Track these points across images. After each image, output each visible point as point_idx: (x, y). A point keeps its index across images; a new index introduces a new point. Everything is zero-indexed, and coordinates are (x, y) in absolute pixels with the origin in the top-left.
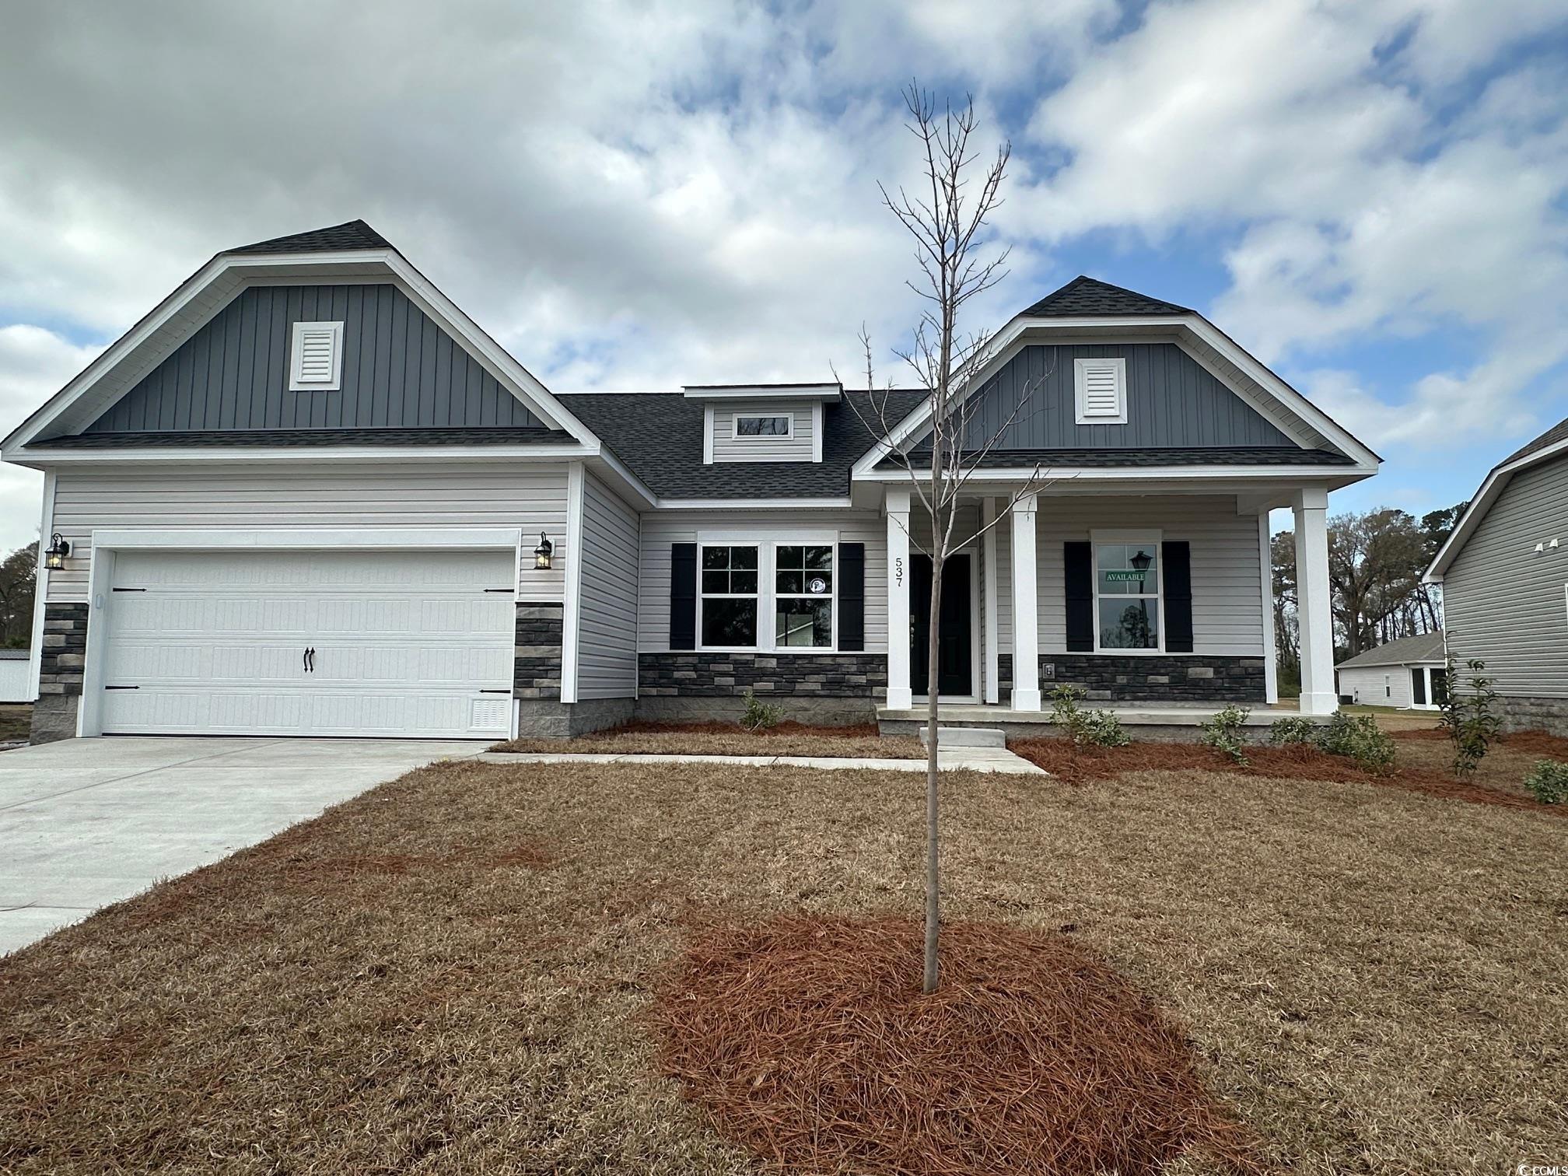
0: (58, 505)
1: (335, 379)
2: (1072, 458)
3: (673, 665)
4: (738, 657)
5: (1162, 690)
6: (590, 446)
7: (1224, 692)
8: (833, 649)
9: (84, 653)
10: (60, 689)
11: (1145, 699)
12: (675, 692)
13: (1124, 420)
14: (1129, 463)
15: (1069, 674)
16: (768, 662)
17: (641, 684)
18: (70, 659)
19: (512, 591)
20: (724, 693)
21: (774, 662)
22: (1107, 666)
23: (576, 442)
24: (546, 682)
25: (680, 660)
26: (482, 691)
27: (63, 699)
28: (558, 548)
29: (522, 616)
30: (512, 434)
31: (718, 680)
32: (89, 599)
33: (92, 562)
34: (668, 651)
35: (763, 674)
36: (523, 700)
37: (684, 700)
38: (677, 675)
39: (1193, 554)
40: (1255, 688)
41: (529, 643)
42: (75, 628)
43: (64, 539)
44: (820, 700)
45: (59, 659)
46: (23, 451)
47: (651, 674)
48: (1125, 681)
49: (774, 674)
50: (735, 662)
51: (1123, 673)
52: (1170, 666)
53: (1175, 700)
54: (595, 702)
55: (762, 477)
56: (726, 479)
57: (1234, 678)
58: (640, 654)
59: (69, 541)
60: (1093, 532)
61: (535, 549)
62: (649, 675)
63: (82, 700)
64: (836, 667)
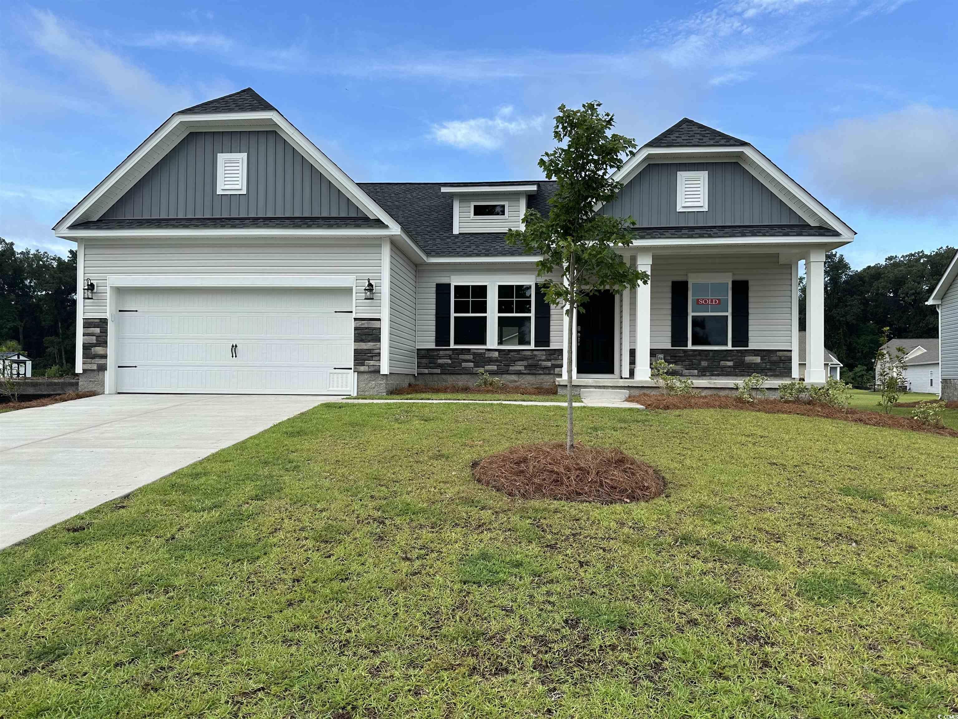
0: (86, 262)
1: (243, 188)
2: (674, 233)
3: (437, 355)
4: (476, 351)
5: (729, 370)
6: (395, 229)
7: (766, 371)
8: (532, 346)
9: (107, 347)
10: (95, 367)
11: (718, 375)
12: (438, 371)
13: (706, 209)
14: (707, 236)
15: (672, 361)
16: (493, 354)
17: (418, 367)
18: (99, 350)
19: (352, 312)
20: (466, 372)
21: (496, 354)
22: (696, 355)
23: (386, 227)
24: (372, 363)
25: (441, 353)
26: (335, 369)
27: (96, 373)
28: (377, 288)
29: (358, 326)
30: (348, 221)
31: (464, 365)
32: (107, 316)
33: (108, 295)
34: (434, 347)
35: (490, 361)
36: (359, 373)
37: (444, 376)
38: (440, 361)
39: (751, 288)
40: (785, 368)
41: (362, 341)
42: (101, 332)
43: (92, 282)
44: (524, 376)
45: (93, 350)
46: (67, 231)
47: (424, 361)
48: (706, 365)
49: (497, 361)
50: (474, 354)
51: (706, 360)
52: (734, 356)
53: (736, 375)
54: (397, 375)
55: (490, 242)
56: (467, 244)
57: (773, 363)
58: (418, 349)
59: (94, 282)
60: (689, 275)
61: (364, 288)
62: (423, 362)
63: (107, 373)
64: (533, 357)
